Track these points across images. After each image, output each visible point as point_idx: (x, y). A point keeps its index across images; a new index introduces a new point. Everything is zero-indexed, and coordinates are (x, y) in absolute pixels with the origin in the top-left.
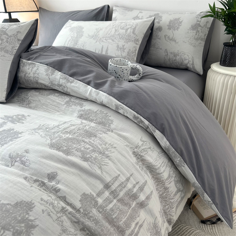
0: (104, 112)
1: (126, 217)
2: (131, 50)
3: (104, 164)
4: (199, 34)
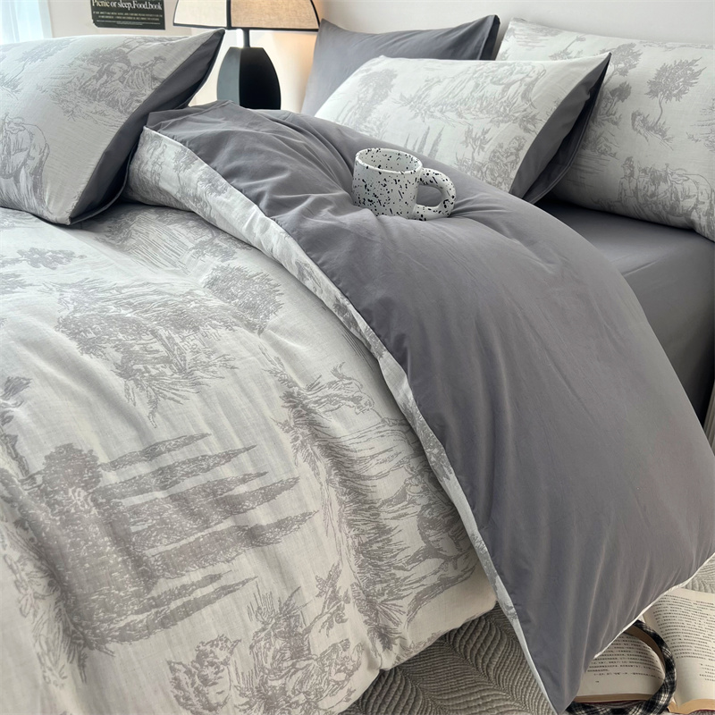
0: (271, 282)
1: (177, 545)
2: (505, 147)
3: (173, 396)
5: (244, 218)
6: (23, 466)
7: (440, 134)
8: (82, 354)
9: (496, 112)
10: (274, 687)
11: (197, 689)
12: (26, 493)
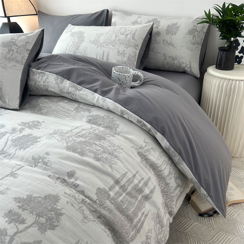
1: (134, 208)
2: (131, 55)
3: (114, 163)
4: (196, 39)
6: (90, 199)
8: (81, 157)
9: (126, 44)
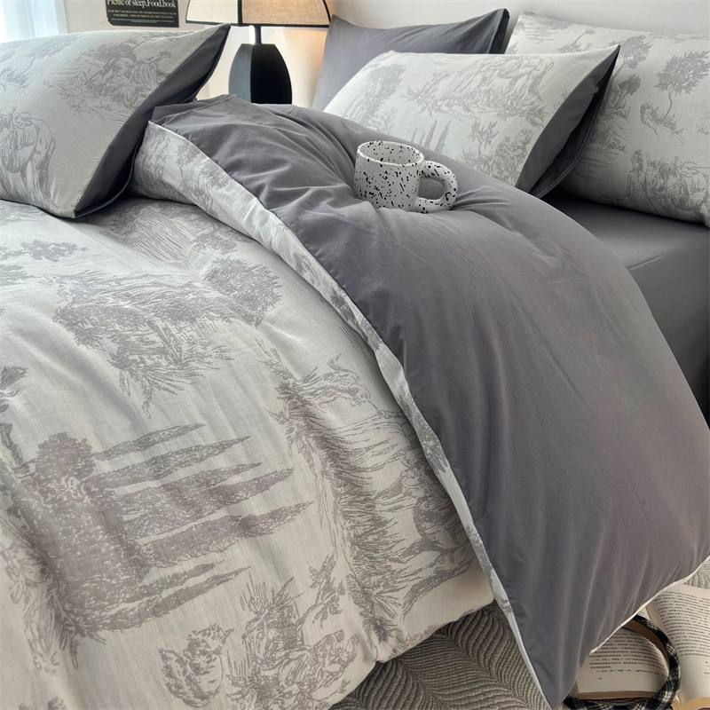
0: (270, 274)
1: (170, 534)
2: (512, 140)
3: (167, 386)
5: (244, 210)
6: (16, 454)
7: (447, 128)
8: (78, 344)
9: (504, 106)
10: (267, 677)
11: (188, 677)
12: (19, 481)
